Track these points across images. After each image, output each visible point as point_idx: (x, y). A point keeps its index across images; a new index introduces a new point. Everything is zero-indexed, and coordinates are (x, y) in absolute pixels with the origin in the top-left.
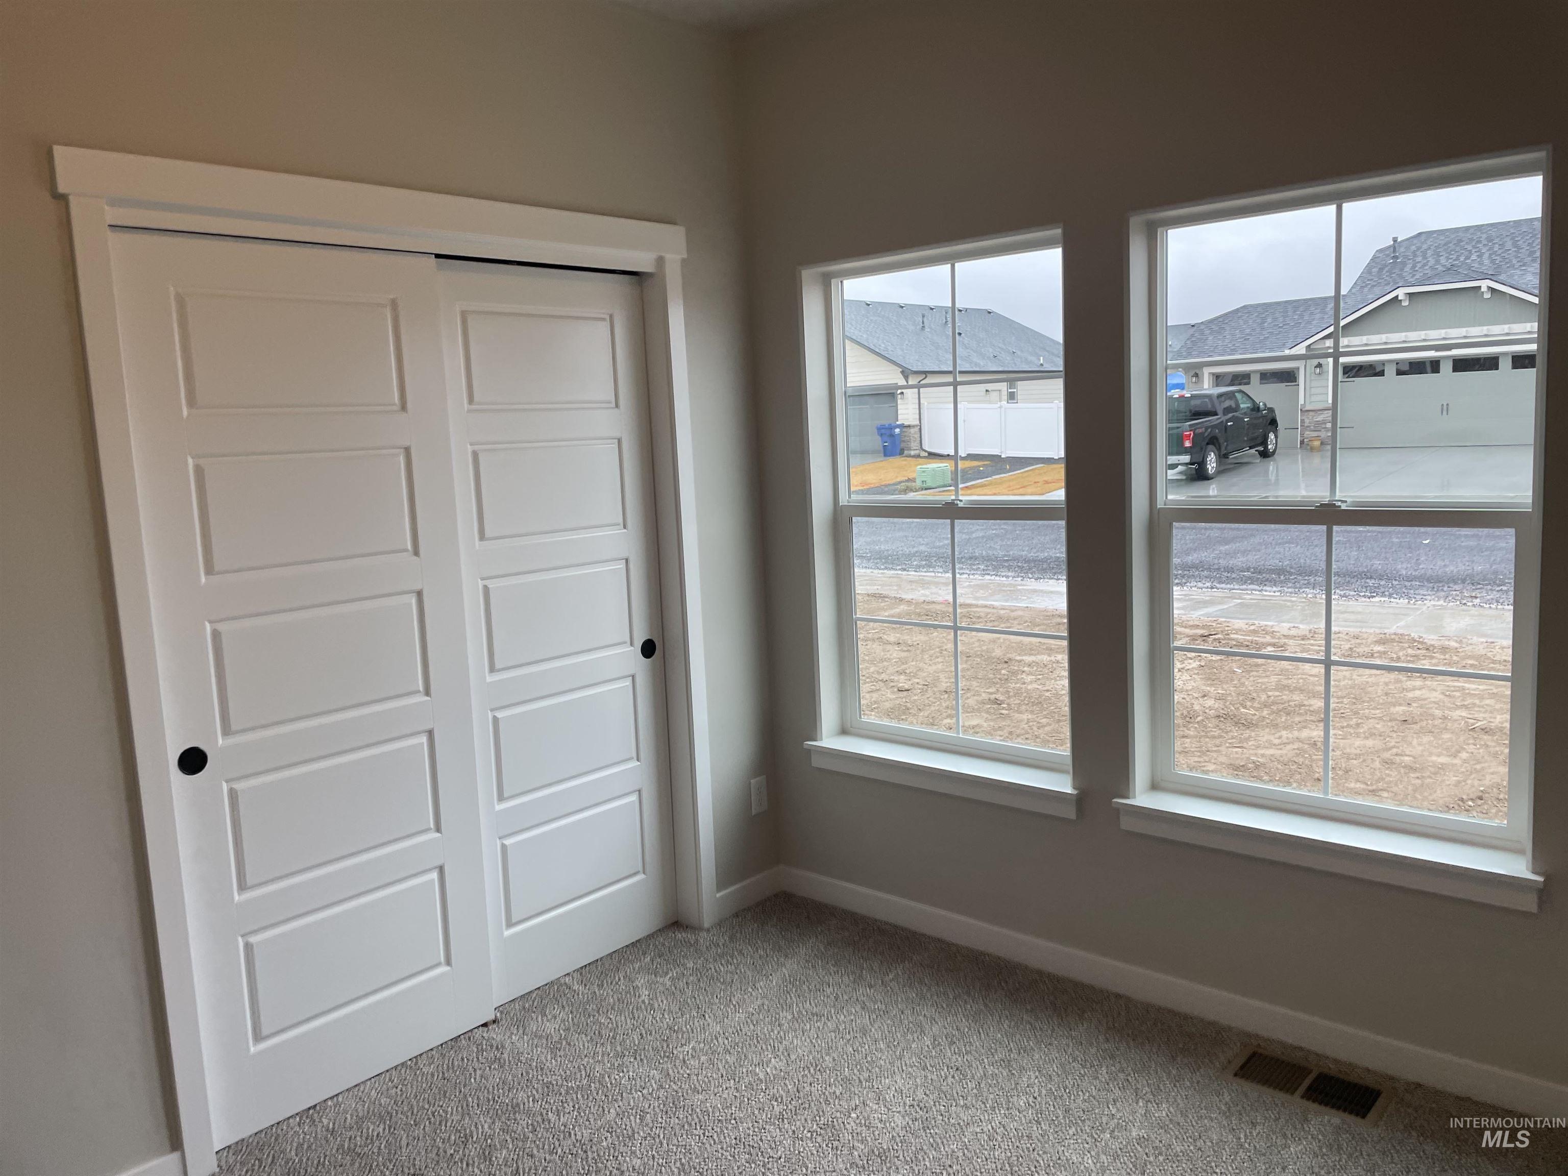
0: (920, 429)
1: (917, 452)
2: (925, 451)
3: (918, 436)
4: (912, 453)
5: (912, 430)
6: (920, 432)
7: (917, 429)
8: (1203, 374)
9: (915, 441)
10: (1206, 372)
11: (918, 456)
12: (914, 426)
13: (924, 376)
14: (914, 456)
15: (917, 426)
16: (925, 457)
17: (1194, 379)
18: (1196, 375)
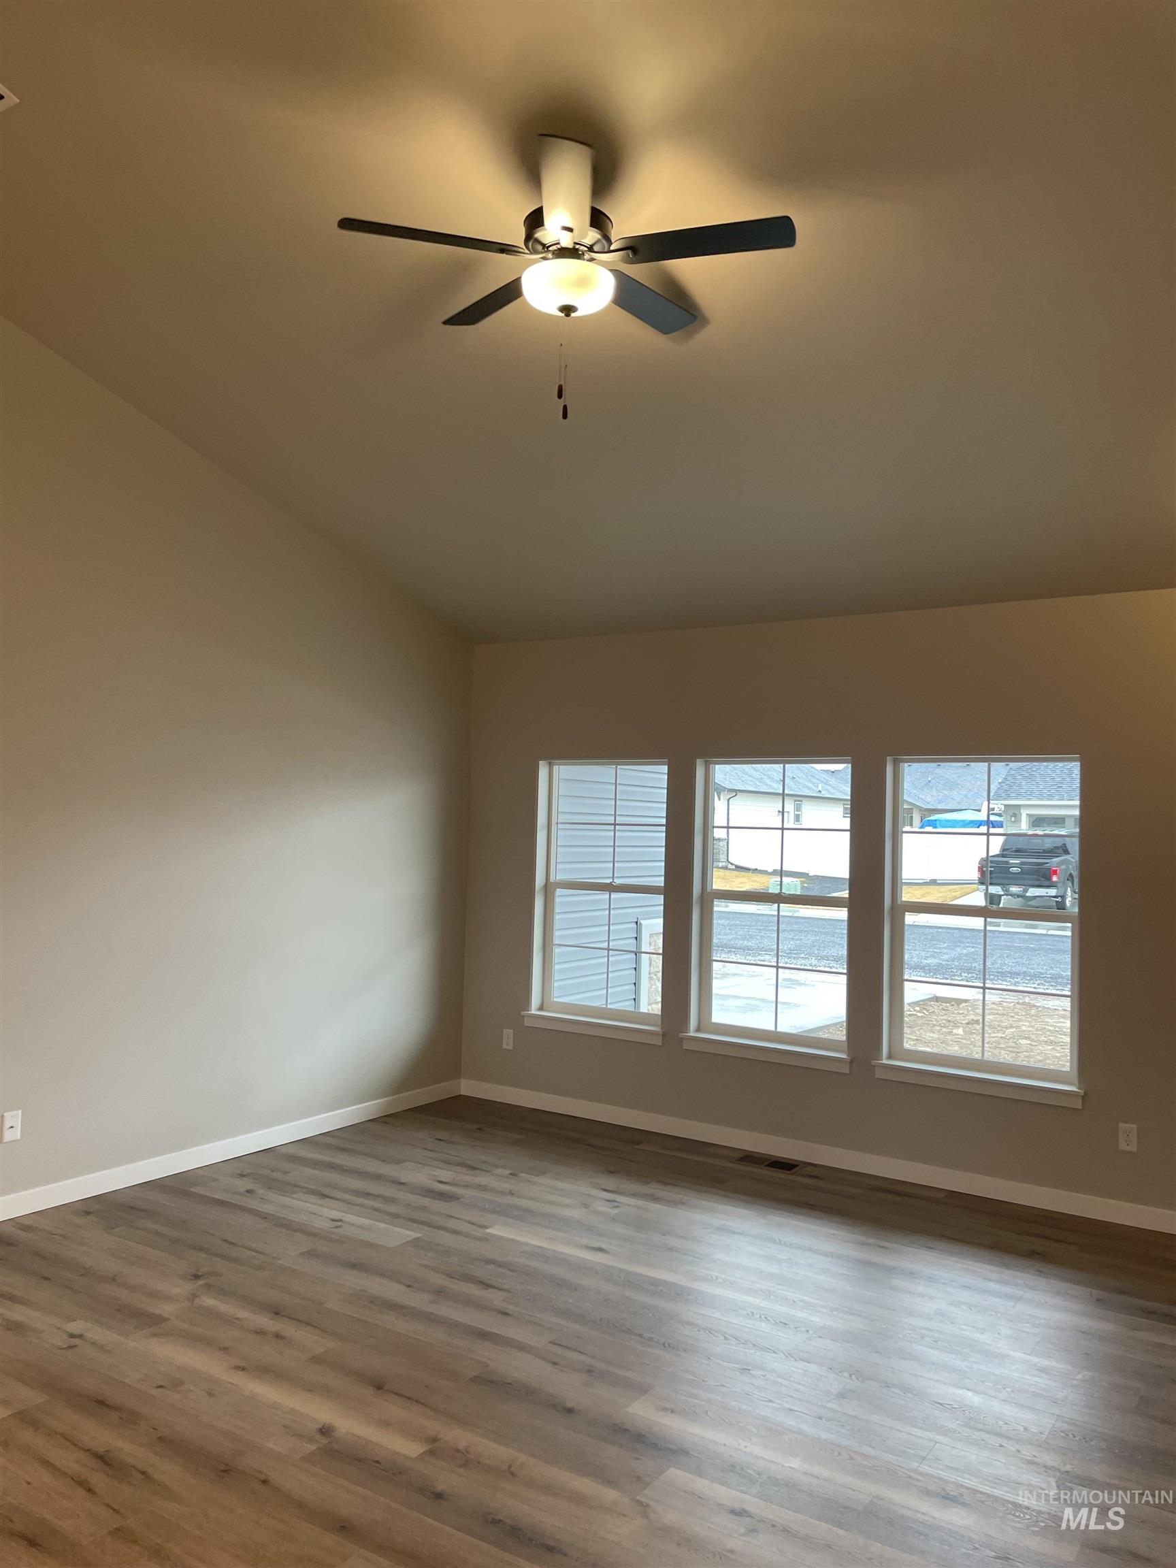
0: (728, 843)
1: (724, 864)
2: (732, 864)
3: (725, 849)
4: (720, 865)
5: (721, 844)
6: (728, 845)
7: (725, 843)
8: (1021, 814)
9: (723, 853)
10: (1024, 813)
11: (726, 868)
12: (723, 840)
13: (734, 794)
14: (722, 868)
15: (725, 840)
16: (733, 869)
17: (1013, 819)
18: (1015, 815)
